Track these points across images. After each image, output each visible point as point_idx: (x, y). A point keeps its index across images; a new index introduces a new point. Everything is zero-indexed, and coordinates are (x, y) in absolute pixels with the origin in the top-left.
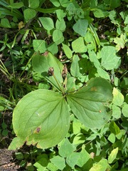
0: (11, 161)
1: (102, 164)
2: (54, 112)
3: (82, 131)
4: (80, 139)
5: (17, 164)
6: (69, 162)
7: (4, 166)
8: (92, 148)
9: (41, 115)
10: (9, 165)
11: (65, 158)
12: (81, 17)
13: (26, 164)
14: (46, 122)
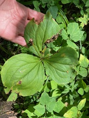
0: (11, 109)
1: (73, 111)
2: (33, 71)
3: (59, 87)
4: (57, 93)
5: (16, 112)
6: (48, 109)
7: (7, 113)
8: (67, 99)
9: (22, 72)
10: (10, 112)
11: (45, 106)
12: (52, 5)
13: (21, 112)
14: (26, 77)
